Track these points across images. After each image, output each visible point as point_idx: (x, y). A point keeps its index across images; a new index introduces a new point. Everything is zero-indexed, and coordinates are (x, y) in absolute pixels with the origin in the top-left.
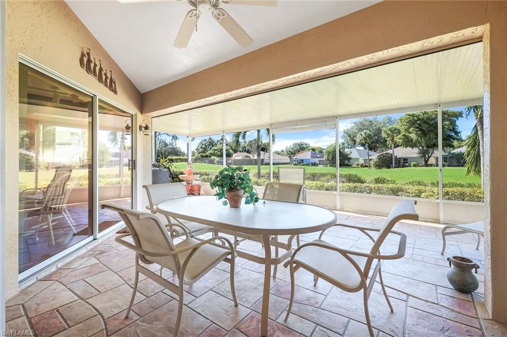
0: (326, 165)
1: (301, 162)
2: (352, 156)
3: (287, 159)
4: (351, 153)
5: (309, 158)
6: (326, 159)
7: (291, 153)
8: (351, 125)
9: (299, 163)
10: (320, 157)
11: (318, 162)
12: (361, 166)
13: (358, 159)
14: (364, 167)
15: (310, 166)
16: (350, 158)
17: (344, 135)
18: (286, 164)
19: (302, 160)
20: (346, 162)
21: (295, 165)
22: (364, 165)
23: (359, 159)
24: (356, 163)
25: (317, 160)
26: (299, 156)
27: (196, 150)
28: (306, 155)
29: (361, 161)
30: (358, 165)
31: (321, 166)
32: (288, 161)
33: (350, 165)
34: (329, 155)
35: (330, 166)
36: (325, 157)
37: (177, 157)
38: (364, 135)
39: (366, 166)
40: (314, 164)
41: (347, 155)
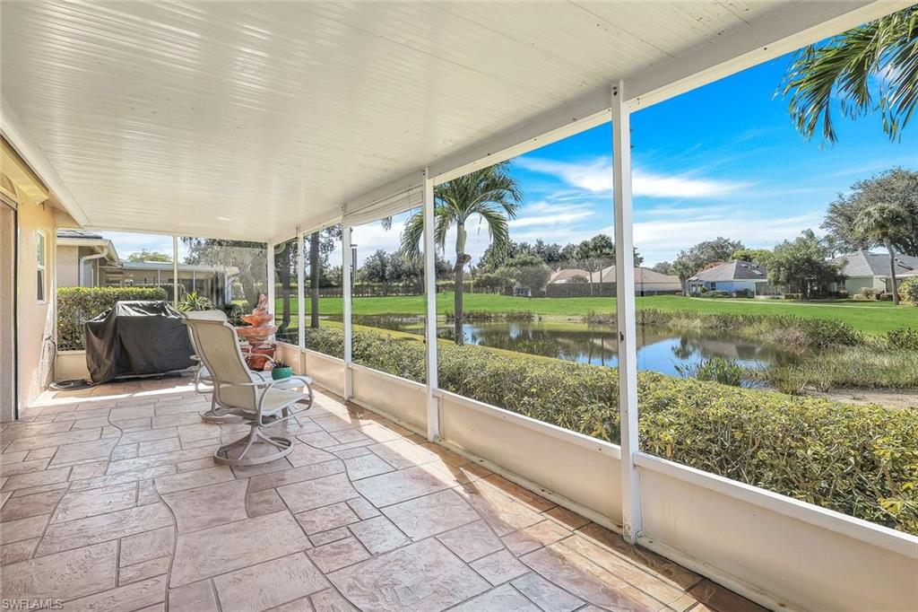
0: (775, 296)
1: (711, 289)
2: (848, 271)
3: (674, 282)
4: (846, 262)
5: (732, 278)
6: (770, 282)
7: (685, 269)
8: (852, 192)
9: (704, 291)
10: (758, 277)
11: (753, 288)
12: (878, 297)
13: (869, 279)
14: (885, 299)
15: (731, 297)
16: (843, 279)
17: (832, 219)
18: (673, 292)
19: (713, 284)
20: (834, 287)
21: (696, 295)
22: (886, 294)
23: (871, 278)
24: (864, 289)
25: (750, 284)
26: (707, 275)
27: (478, 266)
28: (725, 272)
29: (879, 285)
30: (868, 294)
31: (762, 297)
32: (679, 286)
33: (846, 296)
34: (779, 270)
35: (787, 297)
36: (770, 275)
37: (444, 283)
38: (877, 215)
39: (890, 298)
40: (744, 294)
41: (834, 270)
